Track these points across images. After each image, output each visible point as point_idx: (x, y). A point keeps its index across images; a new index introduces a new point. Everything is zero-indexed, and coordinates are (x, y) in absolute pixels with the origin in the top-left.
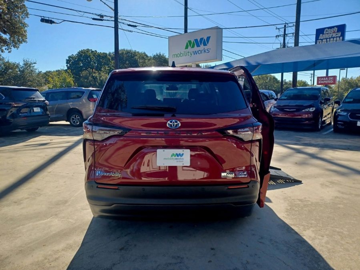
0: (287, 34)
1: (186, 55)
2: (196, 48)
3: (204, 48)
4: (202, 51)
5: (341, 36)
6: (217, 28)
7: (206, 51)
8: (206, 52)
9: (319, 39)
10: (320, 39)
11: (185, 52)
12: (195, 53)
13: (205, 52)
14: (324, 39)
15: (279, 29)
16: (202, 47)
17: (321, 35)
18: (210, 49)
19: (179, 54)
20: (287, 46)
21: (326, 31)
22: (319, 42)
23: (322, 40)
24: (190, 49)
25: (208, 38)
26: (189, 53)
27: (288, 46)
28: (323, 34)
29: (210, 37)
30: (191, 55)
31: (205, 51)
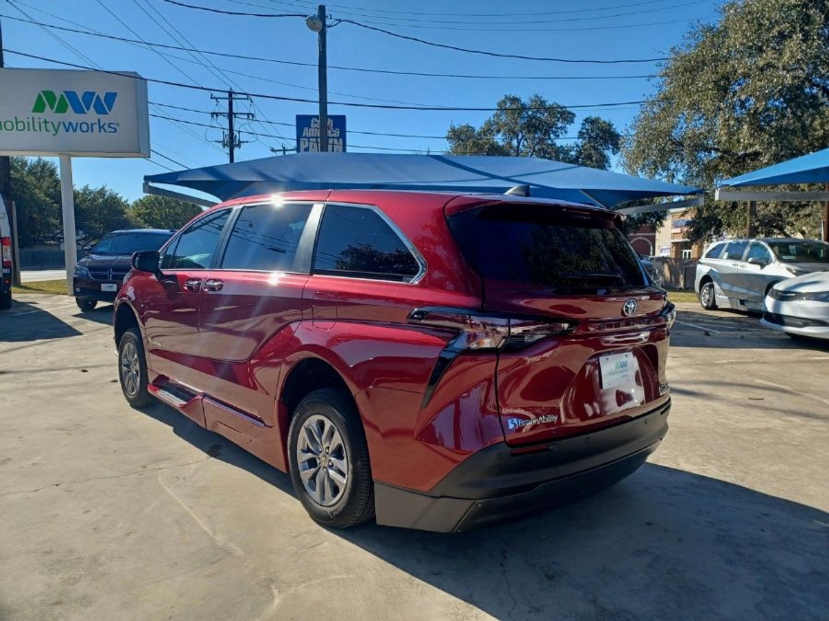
0: (235, 114)
1: (37, 127)
2: (70, 116)
3: (99, 120)
4: (92, 125)
5: (340, 137)
6: (134, 76)
7: (106, 127)
8: (106, 131)
9: (304, 135)
10: (305, 137)
11: (33, 119)
12: (69, 127)
13: (102, 130)
14: (311, 137)
15: (216, 99)
16: (91, 115)
17: (306, 129)
18: (118, 124)
19: (11, 122)
20: (237, 139)
21: (314, 123)
22: (305, 142)
23: (309, 138)
24: (49, 114)
25: (111, 97)
26: (49, 126)
27: (239, 140)
28: (310, 127)
29: (115, 94)
30: (57, 131)
31: (103, 127)
